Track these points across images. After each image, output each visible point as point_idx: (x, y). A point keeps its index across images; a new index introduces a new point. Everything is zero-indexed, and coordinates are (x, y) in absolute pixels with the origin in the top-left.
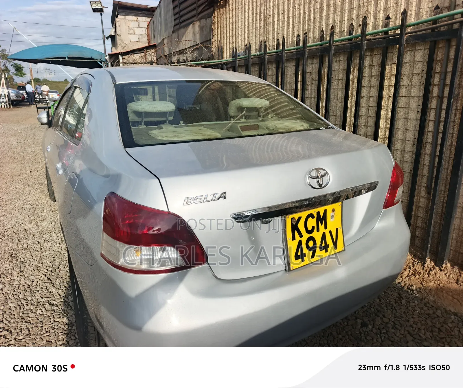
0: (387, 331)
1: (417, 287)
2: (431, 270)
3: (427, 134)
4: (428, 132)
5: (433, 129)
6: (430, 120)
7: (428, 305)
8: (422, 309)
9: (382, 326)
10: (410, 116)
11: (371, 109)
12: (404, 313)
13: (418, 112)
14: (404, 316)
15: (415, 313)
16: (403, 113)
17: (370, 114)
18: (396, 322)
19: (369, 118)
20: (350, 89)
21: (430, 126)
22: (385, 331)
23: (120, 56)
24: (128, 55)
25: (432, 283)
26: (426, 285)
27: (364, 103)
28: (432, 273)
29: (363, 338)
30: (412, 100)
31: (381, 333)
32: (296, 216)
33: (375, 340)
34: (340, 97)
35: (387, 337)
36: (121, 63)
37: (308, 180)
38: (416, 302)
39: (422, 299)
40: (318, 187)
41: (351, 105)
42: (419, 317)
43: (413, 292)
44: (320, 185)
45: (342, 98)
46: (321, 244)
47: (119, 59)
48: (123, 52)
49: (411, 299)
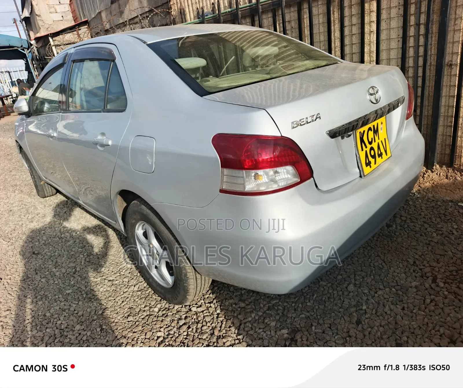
0: (408, 226)
1: (417, 190)
2: (424, 174)
3: (409, 60)
4: (409, 57)
5: (413, 54)
6: (410, 47)
7: (430, 200)
8: (426, 204)
9: (403, 224)
10: (392, 46)
11: (354, 46)
12: (415, 210)
13: (399, 41)
14: (415, 212)
15: (423, 208)
16: (385, 45)
17: (354, 51)
18: (412, 218)
19: (354, 55)
20: (332, 31)
21: (410, 52)
22: (406, 226)
23: (49, 38)
24: (59, 35)
25: (428, 184)
26: (423, 186)
27: (347, 41)
28: (426, 176)
29: (393, 234)
30: (392, 31)
31: (404, 228)
32: (362, 130)
33: (403, 234)
34: (323, 40)
35: (409, 229)
36: (53, 46)
37: (368, 97)
38: (420, 201)
39: (423, 197)
40: (375, 102)
41: (335, 45)
42: (427, 210)
43: (414, 195)
44: (377, 100)
45: (324, 41)
46: (378, 153)
47: (49, 42)
48: (53, 33)
49: (415, 199)
